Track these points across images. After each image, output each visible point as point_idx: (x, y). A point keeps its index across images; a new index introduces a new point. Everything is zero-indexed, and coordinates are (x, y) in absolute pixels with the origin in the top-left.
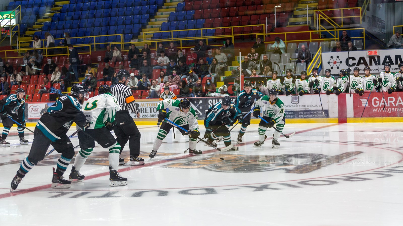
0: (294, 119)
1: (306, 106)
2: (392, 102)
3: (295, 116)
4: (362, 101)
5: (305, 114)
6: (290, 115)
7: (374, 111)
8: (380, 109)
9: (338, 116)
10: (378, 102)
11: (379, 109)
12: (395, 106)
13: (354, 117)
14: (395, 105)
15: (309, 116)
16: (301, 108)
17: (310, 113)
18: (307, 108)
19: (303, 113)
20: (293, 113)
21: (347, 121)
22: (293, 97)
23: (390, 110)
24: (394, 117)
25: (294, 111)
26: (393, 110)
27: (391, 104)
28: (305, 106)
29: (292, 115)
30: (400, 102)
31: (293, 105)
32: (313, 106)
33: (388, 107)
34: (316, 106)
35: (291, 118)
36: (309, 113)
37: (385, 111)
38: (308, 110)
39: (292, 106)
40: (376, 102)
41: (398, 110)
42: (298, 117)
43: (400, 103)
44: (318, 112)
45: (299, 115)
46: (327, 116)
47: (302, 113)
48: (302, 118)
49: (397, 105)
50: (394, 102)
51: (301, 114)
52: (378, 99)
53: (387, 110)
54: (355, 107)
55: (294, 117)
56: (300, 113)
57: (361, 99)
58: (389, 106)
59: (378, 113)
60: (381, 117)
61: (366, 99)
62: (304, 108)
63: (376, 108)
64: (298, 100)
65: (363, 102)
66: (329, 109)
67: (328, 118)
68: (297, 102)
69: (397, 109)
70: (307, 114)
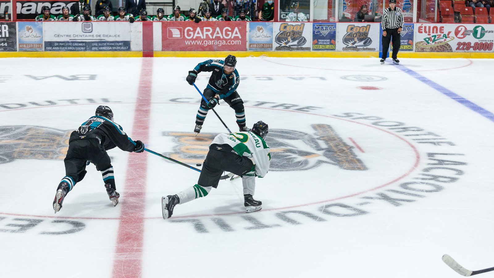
0: (85, 52)
1: (102, 36)
2: (209, 33)
3: (88, 48)
4: (172, 31)
5: (100, 46)
6: (81, 46)
7: (187, 44)
8: (194, 41)
9: (142, 49)
10: (192, 33)
11: (192, 42)
12: (212, 38)
13: (162, 50)
14: (212, 36)
15: (104, 48)
16: (95, 38)
17: (107, 45)
18: (102, 38)
19: (98, 44)
20: (84, 44)
21: (154, 55)
22: (84, 24)
23: (206, 43)
24: (210, 51)
25: (85, 43)
26: (209, 43)
27: (207, 35)
28: (100, 36)
29: (83, 46)
30: (218, 33)
31: (85, 34)
32: (110, 36)
33: (204, 40)
34: (115, 36)
35: (81, 50)
36: (105, 44)
37: (200, 44)
38: (104, 41)
39: (83, 36)
40: (190, 33)
41: (216, 43)
42: (91, 50)
43: (218, 35)
44: (117, 44)
45: (92, 47)
46: (129, 49)
47: (96, 44)
48: (95, 50)
49: (214, 37)
50: (211, 34)
51: (95, 46)
52: (192, 29)
53: (203, 43)
54: (164, 39)
55: (85, 50)
56: (93, 44)
57: (171, 29)
58: (205, 37)
59: (191, 45)
60: (194, 50)
61: (177, 28)
62: (99, 38)
63: (189, 40)
64: (91, 28)
65: (173, 33)
66: (131, 40)
67: (130, 51)
68: (90, 30)
69: (214, 42)
70: (103, 46)
